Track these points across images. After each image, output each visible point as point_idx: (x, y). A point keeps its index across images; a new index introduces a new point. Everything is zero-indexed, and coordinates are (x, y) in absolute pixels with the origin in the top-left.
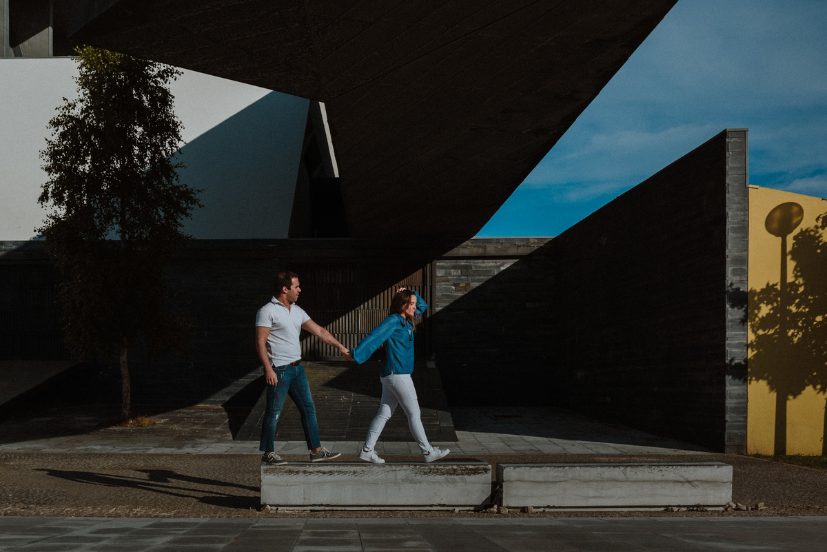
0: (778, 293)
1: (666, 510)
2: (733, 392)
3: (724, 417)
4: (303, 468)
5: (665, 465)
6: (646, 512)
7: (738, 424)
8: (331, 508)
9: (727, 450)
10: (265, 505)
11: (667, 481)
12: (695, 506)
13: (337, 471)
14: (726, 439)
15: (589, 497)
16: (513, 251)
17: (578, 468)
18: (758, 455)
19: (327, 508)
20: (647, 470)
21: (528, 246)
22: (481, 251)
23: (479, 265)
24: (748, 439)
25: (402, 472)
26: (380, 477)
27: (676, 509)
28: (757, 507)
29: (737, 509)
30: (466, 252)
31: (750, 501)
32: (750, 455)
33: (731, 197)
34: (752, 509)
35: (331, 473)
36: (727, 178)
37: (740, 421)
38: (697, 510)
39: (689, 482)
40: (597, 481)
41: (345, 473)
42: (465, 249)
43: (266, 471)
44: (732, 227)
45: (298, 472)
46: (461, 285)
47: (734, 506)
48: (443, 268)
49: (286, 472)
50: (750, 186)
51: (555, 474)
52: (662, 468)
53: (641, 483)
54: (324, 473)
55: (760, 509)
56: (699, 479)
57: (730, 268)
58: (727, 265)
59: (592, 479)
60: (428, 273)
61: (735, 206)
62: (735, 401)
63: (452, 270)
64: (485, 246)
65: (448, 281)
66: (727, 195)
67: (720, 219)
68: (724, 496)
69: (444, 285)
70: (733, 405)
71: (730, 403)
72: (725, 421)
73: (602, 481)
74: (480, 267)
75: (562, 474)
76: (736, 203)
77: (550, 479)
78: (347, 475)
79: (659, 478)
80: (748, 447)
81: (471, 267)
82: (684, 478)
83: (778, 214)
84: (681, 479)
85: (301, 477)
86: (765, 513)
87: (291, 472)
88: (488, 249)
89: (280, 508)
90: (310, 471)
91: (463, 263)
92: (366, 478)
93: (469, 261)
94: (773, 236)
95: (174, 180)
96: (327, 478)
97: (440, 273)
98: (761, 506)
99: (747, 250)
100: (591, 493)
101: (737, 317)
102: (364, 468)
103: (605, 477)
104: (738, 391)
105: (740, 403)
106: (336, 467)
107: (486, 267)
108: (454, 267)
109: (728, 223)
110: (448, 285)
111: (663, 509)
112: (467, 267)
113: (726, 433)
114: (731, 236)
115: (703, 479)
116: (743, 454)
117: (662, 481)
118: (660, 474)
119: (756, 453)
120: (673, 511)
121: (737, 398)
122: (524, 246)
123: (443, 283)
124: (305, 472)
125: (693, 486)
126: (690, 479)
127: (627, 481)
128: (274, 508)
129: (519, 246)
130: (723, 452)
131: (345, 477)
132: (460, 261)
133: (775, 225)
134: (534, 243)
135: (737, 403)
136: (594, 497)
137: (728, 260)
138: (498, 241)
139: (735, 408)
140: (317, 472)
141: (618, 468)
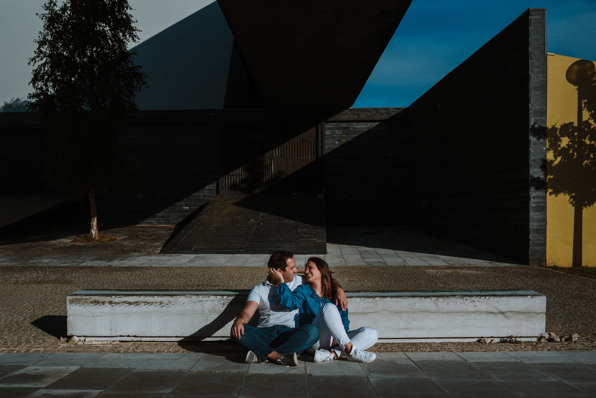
0: (575, 129)
1: (479, 341)
2: (535, 217)
3: (528, 236)
4: (108, 299)
5: (477, 296)
6: (459, 343)
7: (539, 242)
8: (139, 339)
9: (531, 262)
10: (72, 336)
11: (480, 312)
12: (508, 337)
13: (143, 302)
14: (530, 254)
15: (400, 329)
16: (378, 117)
17: (389, 299)
18: (555, 268)
19: (136, 339)
20: (459, 300)
21: (388, 113)
22: (356, 117)
23: (355, 126)
24: (547, 254)
25: (209, 303)
26: (187, 307)
27: (488, 341)
28: (569, 339)
29: (551, 340)
30: (346, 118)
31: (561, 327)
32: (549, 267)
33: (533, 62)
34: (566, 340)
35: (137, 303)
36: (529, 47)
37: (540, 240)
38: (510, 342)
39: (502, 313)
40: (408, 312)
41: (151, 303)
42: (345, 115)
43: (72, 302)
44: (534, 86)
45: (103, 303)
46: (343, 141)
47: (547, 336)
48: (330, 129)
49: (92, 302)
50: (548, 53)
51: (365, 305)
52: (474, 298)
53: (452, 315)
54: (130, 303)
55: (573, 340)
56: (513, 310)
57: (533, 119)
58: (530, 116)
59: (403, 310)
60: (320, 132)
61: (536, 70)
62: (536, 224)
63: (337, 131)
64: (359, 114)
65: (334, 138)
66: (530, 61)
67: (525, 80)
68: (536, 327)
69: (331, 141)
70: (535, 227)
71: (533, 225)
72: (529, 240)
73: (413, 312)
74: (356, 128)
75: (373, 305)
76: (537, 67)
77: (360, 311)
78: (153, 306)
79: (472, 309)
80: (547, 261)
81: (349, 128)
82: (496, 308)
83: (576, 68)
84: (494, 310)
85: (107, 308)
86: (579, 346)
87: (96, 302)
88: (361, 116)
89: (88, 339)
90: (116, 301)
91: (344, 125)
92: (172, 308)
93: (348, 124)
94: (572, 85)
95: (130, 64)
96: (133, 308)
97: (328, 133)
98: (575, 337)
99: (546, 104)
100: (403, 324)
101: (538, 157)
102: (170, 298)
103: (417, 307)
104: (539, 217)
105: (540, 225)
106: (142, 297)
107: (360, 128)
108: (338, 128)
109: (530, 83)
110: (333, 141)
111: (476, 340)
112: (347, 128)
113: (530, 250)
114: (533, 94)
115: (516, 310)
116: (542, 266)
117: (475, 312)
118: (473, 304)
119: (553, 265)
120: (485, 343)
121: (538, 222)
122: (385, 113)
123: (330, 140)
124: (111, 303)
125: (506, 317)
126: (503, 310)
127: (438, 312)
128: (83, 339)
129: (382, 114)
130: (528, 265)
131: (152, 307)
132: (342, 123)
133: (574, 76)
134: (393, 111)
135: (538, 226)
136: (406, 329)
137: (531, 112)
138: (368, 110)
139: (537, 229)
140: (123, 302)
141: (429, 299)
